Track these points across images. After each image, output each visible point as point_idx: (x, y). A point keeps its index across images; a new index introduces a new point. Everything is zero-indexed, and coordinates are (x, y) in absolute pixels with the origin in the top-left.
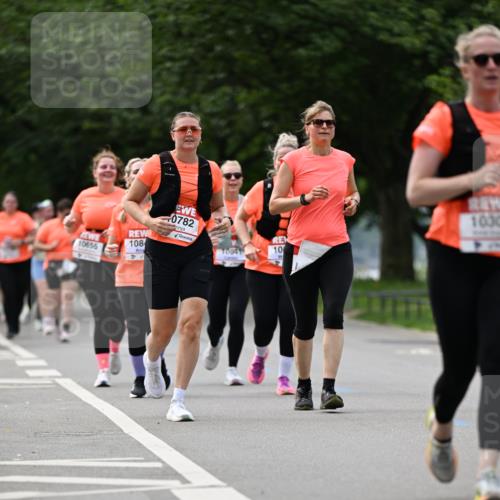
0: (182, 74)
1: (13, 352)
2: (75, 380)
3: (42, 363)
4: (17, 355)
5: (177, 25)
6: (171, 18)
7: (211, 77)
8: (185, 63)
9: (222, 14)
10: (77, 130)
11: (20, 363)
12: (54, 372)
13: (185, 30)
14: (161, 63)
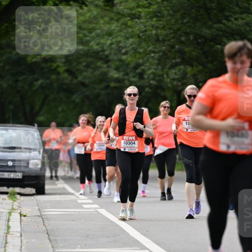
0: (159, 60)
1: (76, 196)
2: (106, 210)
3: (90, 201)
4: (78, 197)
5: (157, 35)
6: (154, 32)
7: (174, 61)
8: (161, 54)
9: (179, 30)
10: (108, 87)
11: (79, 201)
12: (96, 206)
13: (161, 38)
14: (149, 54)
